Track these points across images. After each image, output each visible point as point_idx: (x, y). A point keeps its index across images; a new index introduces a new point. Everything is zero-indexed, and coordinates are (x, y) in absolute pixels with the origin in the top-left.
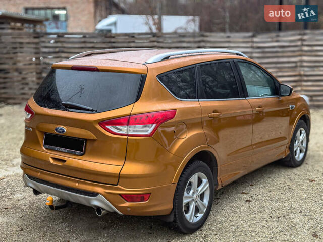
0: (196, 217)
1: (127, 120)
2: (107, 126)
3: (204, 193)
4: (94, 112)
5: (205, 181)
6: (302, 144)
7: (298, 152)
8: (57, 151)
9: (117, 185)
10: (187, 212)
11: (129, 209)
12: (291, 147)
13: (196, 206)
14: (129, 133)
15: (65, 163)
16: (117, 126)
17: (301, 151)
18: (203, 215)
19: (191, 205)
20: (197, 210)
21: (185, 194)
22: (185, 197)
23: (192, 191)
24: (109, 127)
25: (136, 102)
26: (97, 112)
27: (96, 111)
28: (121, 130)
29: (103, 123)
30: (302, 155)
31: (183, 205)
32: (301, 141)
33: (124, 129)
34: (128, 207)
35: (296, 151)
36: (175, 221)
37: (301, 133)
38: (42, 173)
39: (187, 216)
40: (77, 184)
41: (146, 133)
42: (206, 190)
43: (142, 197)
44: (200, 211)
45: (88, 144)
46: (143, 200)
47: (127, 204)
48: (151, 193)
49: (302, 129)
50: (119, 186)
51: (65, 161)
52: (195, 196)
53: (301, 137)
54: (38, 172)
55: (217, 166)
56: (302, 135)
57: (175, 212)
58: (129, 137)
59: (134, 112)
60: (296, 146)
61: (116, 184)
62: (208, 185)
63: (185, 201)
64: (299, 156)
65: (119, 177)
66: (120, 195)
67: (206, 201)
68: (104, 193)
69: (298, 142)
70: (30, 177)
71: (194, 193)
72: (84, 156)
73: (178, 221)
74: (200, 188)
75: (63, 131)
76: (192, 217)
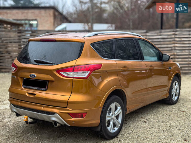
0: (114, 130)
1: (73, 69)
2: (61, 73)
3: (118, 115)
5: (119, 108)
6: (176, 91)
7: (174, 95)
8: (31, 89)
10: (108, 126)
11: (74, 122)
12: (170, 92)
13: (114, 123)
14: (74, 76)
15: (35, 96)
16: (67, 72)
17: (176, 95)
18: (118, 128)
19: (111, 122)
20: (115, 125)
21: (107, 115)
22: (108, 116)
23: (111, 113)
24: (62, 73)
25: (78, 58)
27: (54, 64)
28: (69, 74)
29: (58, 71)
30: (176, 98)
31: (106, 121)
32: (175, 89)
33: (71, 74)
34: (73, 121)
35: (173, 95)
36: (101, 131)
37: (176, 84)
38: (21, 102)
39: (109, 128)
40: (42, 108)
41: (84, 76)
42: (119, 113)
43: (81, 115)
44: (116, 126)
45: (49, 84)
46: (82, 117)
47: (73, 119)
48: (87, 113)
49: (176, 82)
50: (67, 108)
51: (35, 94)
52: (113, 116)
53: (176, 87)
54: (19, 102)
55: (126, 100)
56: (176, 85)
57: (101, 125)
58: (74, 79)
59: (77, 64)
60: (173, 92)
61: (66, 107)
62: (121, 110)
63: (107, 119)
64: (175, 98)
65: (68, 103)
66: (68, 113)
67: (120, 120)
68: (59, 113)
69: (174, 90)
70: (14, 105)
71: (112, 115)
72: (47, 91)
73: (103, 131)
74: (116, 112)
75: (35, 76)
76: (111, 129)
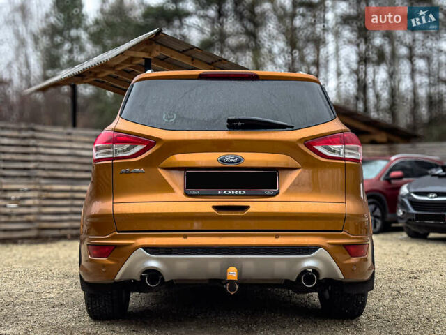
4: (287, 129)
8: (222, 195)
9: (341, 231)
11: (355, 268)
15: (249, 211)
16: (330, 146)
26: (292, 128)
29: (310, 143)
34: (353, 265)
47: (351, 260)
51: (248, 207)
61: (341, 229)
65: (345, 219)
68: (327, 246)
75: (239, 160)
